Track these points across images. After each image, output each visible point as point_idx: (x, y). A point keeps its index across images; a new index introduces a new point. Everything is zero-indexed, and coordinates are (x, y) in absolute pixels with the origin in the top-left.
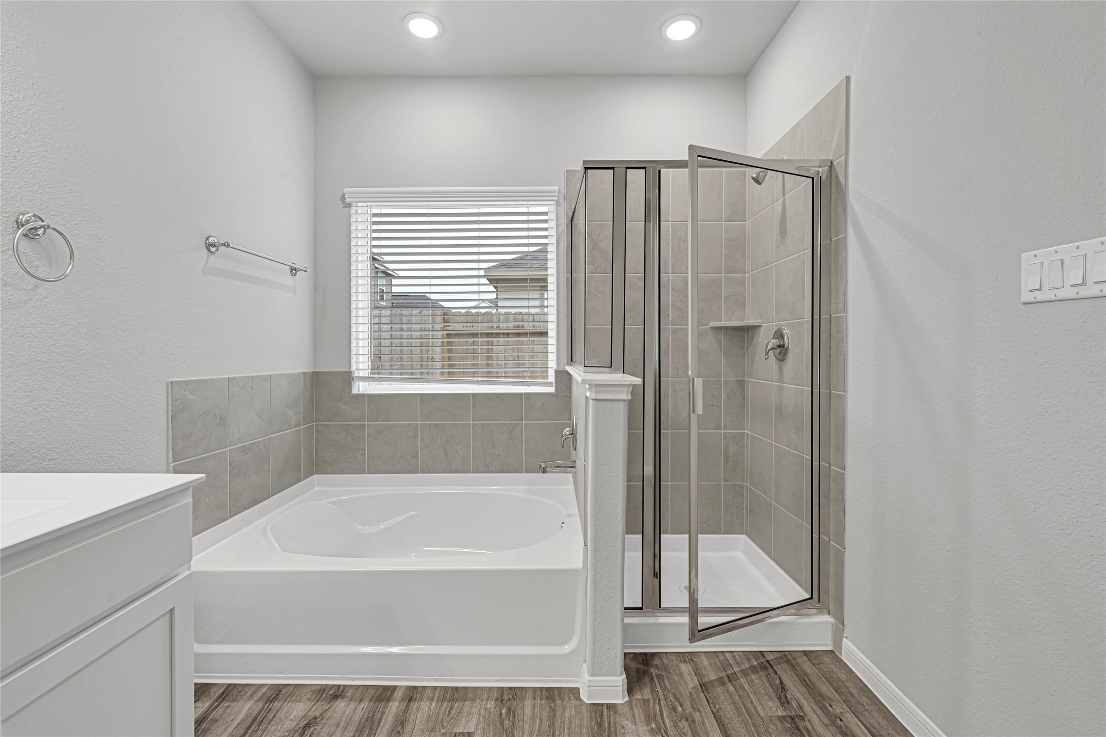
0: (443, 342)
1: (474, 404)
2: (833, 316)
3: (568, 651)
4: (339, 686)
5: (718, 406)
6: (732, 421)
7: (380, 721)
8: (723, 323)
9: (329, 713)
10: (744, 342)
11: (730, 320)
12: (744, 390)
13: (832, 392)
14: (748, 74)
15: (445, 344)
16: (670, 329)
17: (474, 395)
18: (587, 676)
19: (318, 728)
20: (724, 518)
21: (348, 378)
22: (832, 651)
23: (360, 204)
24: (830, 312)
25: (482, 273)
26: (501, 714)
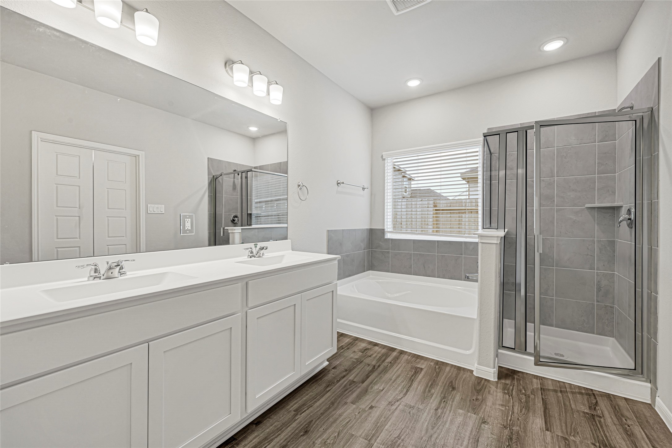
0: (433, 216)
1: (438, 245)
2: (653, 201)
3: (468, 354)
4: (377, 343)
5: (592, 256)
6: (604, 265)
7: (390, 355)
8: (596, 204)
9: (373, 349)
10: (615, 216)
11: (602, 203)
12: (614, 247)
13: (652, 247)
14: (618, 48)
15: (435, 217)
16: (555, 209)
17: (438, 241)
18: (476, 365)
19: (369, 351)
20: (597, 325)
21: (383, 231)
22: (650, 404)
23: (389, 158)
24: (651, 199)
25: (459, 175)
26: (436, 367)
